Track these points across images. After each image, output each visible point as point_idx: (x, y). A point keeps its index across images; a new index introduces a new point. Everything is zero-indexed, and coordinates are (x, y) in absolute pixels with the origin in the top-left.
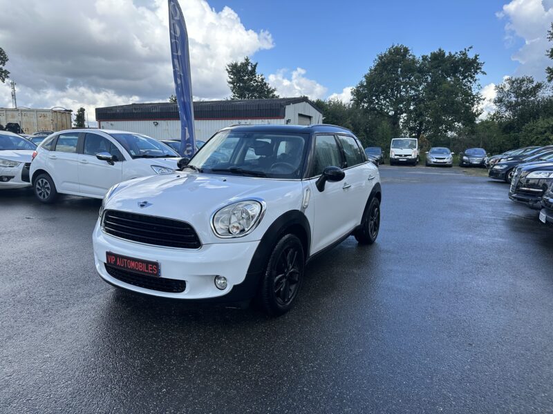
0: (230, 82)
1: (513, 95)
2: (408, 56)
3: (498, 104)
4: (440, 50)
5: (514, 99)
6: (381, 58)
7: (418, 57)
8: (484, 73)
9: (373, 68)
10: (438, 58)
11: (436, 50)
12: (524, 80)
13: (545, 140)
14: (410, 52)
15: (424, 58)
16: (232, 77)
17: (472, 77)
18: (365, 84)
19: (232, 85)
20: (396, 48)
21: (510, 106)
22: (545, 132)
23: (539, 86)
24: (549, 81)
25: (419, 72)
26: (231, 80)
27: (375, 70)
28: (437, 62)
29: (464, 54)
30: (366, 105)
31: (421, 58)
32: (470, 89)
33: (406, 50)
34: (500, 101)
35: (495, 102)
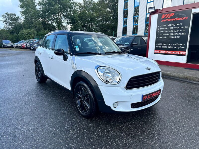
1: (10, 20)
3: (5, 22)
12: (12, 15)
13: (28, 37)
21: (10, 24)
22: (28, 34)
23: (18, 18)
24: (22, 16)
34: (5, 21)
35: (3, 22)
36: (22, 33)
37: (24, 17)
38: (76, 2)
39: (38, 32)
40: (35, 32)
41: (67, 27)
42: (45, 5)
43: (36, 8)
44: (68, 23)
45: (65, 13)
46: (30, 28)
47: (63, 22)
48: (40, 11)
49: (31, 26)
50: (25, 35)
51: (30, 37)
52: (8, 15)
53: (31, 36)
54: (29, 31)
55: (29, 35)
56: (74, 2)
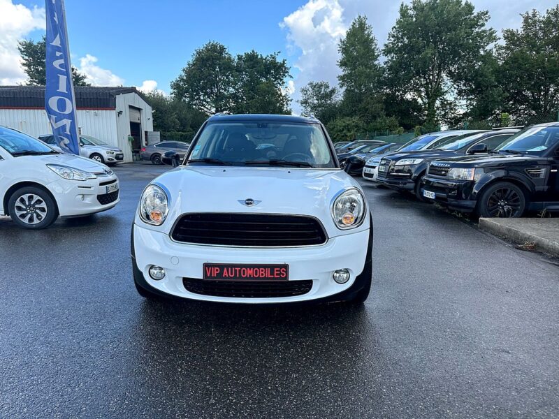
0: (24, 64)
1: (315, 98)
2: (224, 55)
3: (304, 105)
4: (253, 51)
5: (316, 102)
6: (199, 53)
7: (234, 56)
8: (291, 77)
9: (191, 63)
10: (252, 59)
11: (250, 52)
12: (322, 86)
13: (343, 136)
14: (227, 50)
15: (240, 58)
16: (27, 58)
17: (281, 80)
18: (185, 78)
19: (27, 68)
20: (213, 45)
21: (314, 107)
22: (343, 130)
23: (333, 91)
24: (341, 87)
25: (237, 71)
26: (25, 62)
27: (194, 65)
28: (252, 63)
29: (273, 58)
30: (187, 100)
31: (237, 57)
32: (280, 90)
33: (222, 49)
34: (305, 102)
35: (302, 104)
36: (331, 127)
37: (344, 88)
38: (490, 30)
39: (368, 123)
40: (361, 124)
41: (456, 105)
42: (400, 50)
43: (376, 62)
44: (460, 93)
45: (456, 66)
46: (351, 115)
47: (446, 92)
48: (384, 70)
49: (355, 110)
50: (337, 131)
51: (347, 136)
52: (313, 87)
53: (348, 134)
54: (347, 121)
55: (344, 132)
56: (484, 31)
